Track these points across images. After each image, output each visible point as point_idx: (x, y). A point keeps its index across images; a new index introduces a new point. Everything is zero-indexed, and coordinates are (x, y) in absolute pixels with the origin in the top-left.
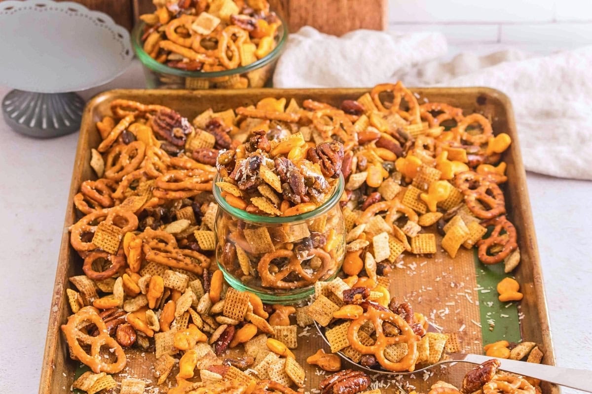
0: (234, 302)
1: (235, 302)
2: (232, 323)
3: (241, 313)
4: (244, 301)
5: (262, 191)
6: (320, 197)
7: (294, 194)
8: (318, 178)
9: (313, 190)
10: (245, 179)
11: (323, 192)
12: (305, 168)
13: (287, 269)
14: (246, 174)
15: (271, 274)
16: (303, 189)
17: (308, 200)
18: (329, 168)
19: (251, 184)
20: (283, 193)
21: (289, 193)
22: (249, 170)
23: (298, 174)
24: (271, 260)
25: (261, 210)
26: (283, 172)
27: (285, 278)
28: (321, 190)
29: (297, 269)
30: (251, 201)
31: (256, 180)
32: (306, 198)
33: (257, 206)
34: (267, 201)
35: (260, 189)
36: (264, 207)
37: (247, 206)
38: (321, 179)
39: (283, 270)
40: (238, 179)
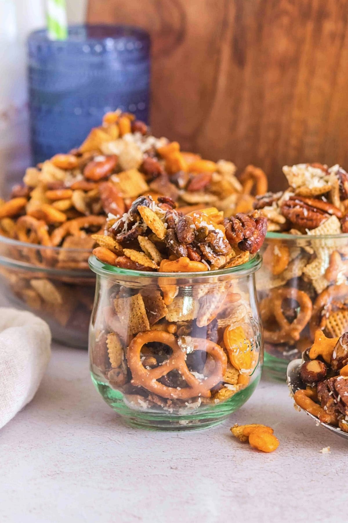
5: (142, 241)
6: (216, 259)
7: (179, 242)
8: (214, 232)
9: (206, 247)
10: (126, 229)
11: (219, 252)
12: (199, 217)
13: (166, 363)
14: (127, 222)
15: (145, 367)
16: (190, 235)
17: (198, 258)
18: (237, 229)
19: (130, 232)
20: (165, 241)
21: (171, 240)
22: (130, 213)
23: (188, 219)
24: (144, 343)
25: (133, 260)
26: (173, 221)
27: (163, 377)
28: (217, 248)
29: (180, 365)
30: (124, 252)
31: (138, 227)
32: (195, 254)
33: (129, 257)
34: (146, 256)
35: (139, 238)
36: (137, 258)
37: (118, 257)
38: (218, 233)
39: (161, 365)
40: (117, 229)
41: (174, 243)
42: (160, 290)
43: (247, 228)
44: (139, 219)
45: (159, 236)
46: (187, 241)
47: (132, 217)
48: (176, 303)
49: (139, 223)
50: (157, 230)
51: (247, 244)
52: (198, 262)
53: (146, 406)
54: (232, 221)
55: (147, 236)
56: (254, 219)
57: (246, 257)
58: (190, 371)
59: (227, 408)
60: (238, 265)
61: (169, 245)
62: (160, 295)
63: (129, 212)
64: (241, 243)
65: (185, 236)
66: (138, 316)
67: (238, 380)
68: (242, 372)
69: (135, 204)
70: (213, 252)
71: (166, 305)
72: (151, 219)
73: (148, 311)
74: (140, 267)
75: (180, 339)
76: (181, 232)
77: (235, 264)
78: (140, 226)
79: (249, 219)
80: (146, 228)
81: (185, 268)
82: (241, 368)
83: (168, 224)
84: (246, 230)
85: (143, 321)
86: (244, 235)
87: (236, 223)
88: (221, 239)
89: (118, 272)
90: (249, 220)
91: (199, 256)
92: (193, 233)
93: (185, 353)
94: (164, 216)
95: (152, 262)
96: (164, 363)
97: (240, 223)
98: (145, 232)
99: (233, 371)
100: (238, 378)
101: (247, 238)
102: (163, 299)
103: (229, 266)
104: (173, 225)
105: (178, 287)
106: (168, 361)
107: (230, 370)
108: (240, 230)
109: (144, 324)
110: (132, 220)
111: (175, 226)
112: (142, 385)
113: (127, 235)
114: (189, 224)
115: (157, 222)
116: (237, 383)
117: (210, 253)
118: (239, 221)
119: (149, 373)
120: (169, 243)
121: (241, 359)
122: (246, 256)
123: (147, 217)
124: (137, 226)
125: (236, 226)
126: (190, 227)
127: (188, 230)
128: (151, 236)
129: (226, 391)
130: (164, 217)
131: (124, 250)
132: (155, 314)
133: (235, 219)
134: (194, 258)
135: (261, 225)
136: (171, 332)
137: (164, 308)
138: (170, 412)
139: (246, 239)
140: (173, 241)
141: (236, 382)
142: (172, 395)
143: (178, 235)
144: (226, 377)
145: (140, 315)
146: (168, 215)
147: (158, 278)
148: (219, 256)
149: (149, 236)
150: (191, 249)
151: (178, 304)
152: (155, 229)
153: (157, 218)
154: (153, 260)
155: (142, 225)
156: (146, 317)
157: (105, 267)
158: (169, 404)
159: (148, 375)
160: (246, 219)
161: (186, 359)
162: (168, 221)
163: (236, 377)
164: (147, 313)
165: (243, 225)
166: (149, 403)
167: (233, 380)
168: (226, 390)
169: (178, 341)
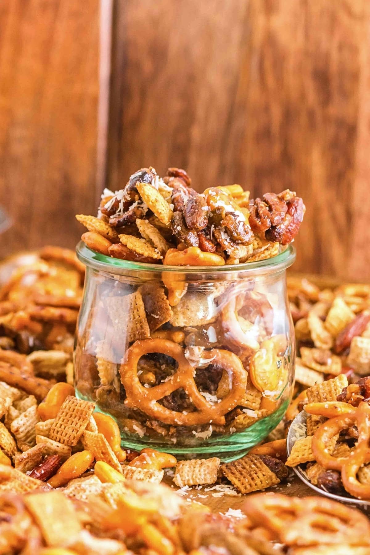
0: (68, 416)
1: (71, 416)
2: (58, 449)
3: (74, 433)
4: (84, 413)
5: (141, 226)
6: (233, 248)
7: (187, 228)
8: (232, 213)
9: (222, 233)
10: (122, 210)
11: (237, 240)
12: (215, 195)
13: (170, 380)
14: (123, 201)
15: (143, 384)
16: (201, 219)
17: (212, 248)
18: (263, 215)
19: (126, 214)
20: (170, 227)
21: (178, 225)
22: (127, 191)
23: (200, 199)
24: (143, 354)
25: (130, 248)
26: (181, 201)
27: (166, 397)
28: (235, 234)
29: (187, 383)
30: (120, 239)
31: (136, 209)
32: (209, 243)
33: (125, 244)
34: (147, 243)
35: (138, 222)
36: (135, 246)
37: (111, 245)
38: (238, 216)
39: (164, 383)
40: (111, 210)
41: (182, 230)
42: (164, 288)
43: (275, 213)
44: (138, 198)
45: (162, 220)
46: (198, 227)
47: (129, 196)
48: (184, 304)
49: (138, 203)
50: (160, 213)
51: (275, 233)
52: (212, 254)
53: (143, 433)
54: (257, 205)
55: (148, 219)
56: (286, 201)
57: (275, 250)
58: (199, 391)
59: (246, 439)
60: (264, 259)
61: (175, 232)
62: (163, 294)
63: (125, 190)
64: (268, 232)
65: (195, 221)
66: (135, 319)
67: (260, 404)
68: (266, 394)
69: (133, 179)
70: (230, 239)
71: (172, 307)
72: (153, 198)
73: (149, 313)
74: (139, 257)
75: (187, 350)
76: (190, 216)
77: (260, 257)
78: (139, 207)
79: (278, 201)
80: (146, 210)
81: (195, 261)
82: (264, 389)
83: (175, 205)
84: (274, 216)
85: (141, 326)
86: (272, 222)
87: (262, 207)
88: (242, 224)
89: (112, 264)
90: (278, 203)
91: (214, 246)
92: (206, 217)
93: (194, 369)
94: (171, 195)
95: (155, 251)
96: (167, 380)
97: (266, 206)
98: (145, 214)
99: (254, 393)
100: (261, 402)
101: (276, 226)
102: (167, 299)
103: (252, 260)
104: (181, 206)
105: (187, 285)
106: (172, 378)
107: (251, 392)
108: (266, 216)
109: (143, 330)
110: (129, 199)
111: (184, 207)
112: (139, 407)
113: (122, 218)
114: (200, 206)
115: (161, 203)
116: (260, 408)
117: (226, 240)
118: (266, 205)
119: (147, 393)
120: (176, 230)
121: (264, 378)
122: (274, 248)
123: (148, 197)
124: (135, 207)
125: (261, 210)
126: (201, 209)
127: (199, 213)
128: (153, 220)
129: (244, 418)
130: (170, 197)
131: (119, 236)
132: (157, 317)
133: (261, 201)
134: (207, 249)
135: (295, 209)
136: (176, 341)
137: (168, 309)
138: (173, 442)
139: (274, 226)
140: (180, 226)
141: (259, 406)
142: (176, 420)
143: (186, 219)
144: (246, 399)
145: (138, 318)
146: (176, 193)
147: (161, 272)
148: (238, 245)
149: (151, 219)
150: (203, 237)
151: (186, 305)
152: (158, 212)
153: (160, 198)
154: (156, 248)
155: (142, 206)
156: (146, 321)
157: (96, 257)
158: (173, 432)
159: (146, 395)
160: (274, 202)
161: (195, 376)
162: (175, 202)
163: (258, 400)
164: (148, 315)
165: (270, 210)
166: (147, 430)
167: (254, 404)
168: (244, 416)
169: (185, 352)
